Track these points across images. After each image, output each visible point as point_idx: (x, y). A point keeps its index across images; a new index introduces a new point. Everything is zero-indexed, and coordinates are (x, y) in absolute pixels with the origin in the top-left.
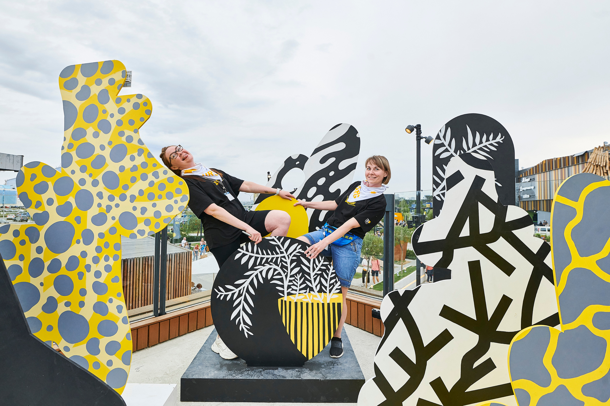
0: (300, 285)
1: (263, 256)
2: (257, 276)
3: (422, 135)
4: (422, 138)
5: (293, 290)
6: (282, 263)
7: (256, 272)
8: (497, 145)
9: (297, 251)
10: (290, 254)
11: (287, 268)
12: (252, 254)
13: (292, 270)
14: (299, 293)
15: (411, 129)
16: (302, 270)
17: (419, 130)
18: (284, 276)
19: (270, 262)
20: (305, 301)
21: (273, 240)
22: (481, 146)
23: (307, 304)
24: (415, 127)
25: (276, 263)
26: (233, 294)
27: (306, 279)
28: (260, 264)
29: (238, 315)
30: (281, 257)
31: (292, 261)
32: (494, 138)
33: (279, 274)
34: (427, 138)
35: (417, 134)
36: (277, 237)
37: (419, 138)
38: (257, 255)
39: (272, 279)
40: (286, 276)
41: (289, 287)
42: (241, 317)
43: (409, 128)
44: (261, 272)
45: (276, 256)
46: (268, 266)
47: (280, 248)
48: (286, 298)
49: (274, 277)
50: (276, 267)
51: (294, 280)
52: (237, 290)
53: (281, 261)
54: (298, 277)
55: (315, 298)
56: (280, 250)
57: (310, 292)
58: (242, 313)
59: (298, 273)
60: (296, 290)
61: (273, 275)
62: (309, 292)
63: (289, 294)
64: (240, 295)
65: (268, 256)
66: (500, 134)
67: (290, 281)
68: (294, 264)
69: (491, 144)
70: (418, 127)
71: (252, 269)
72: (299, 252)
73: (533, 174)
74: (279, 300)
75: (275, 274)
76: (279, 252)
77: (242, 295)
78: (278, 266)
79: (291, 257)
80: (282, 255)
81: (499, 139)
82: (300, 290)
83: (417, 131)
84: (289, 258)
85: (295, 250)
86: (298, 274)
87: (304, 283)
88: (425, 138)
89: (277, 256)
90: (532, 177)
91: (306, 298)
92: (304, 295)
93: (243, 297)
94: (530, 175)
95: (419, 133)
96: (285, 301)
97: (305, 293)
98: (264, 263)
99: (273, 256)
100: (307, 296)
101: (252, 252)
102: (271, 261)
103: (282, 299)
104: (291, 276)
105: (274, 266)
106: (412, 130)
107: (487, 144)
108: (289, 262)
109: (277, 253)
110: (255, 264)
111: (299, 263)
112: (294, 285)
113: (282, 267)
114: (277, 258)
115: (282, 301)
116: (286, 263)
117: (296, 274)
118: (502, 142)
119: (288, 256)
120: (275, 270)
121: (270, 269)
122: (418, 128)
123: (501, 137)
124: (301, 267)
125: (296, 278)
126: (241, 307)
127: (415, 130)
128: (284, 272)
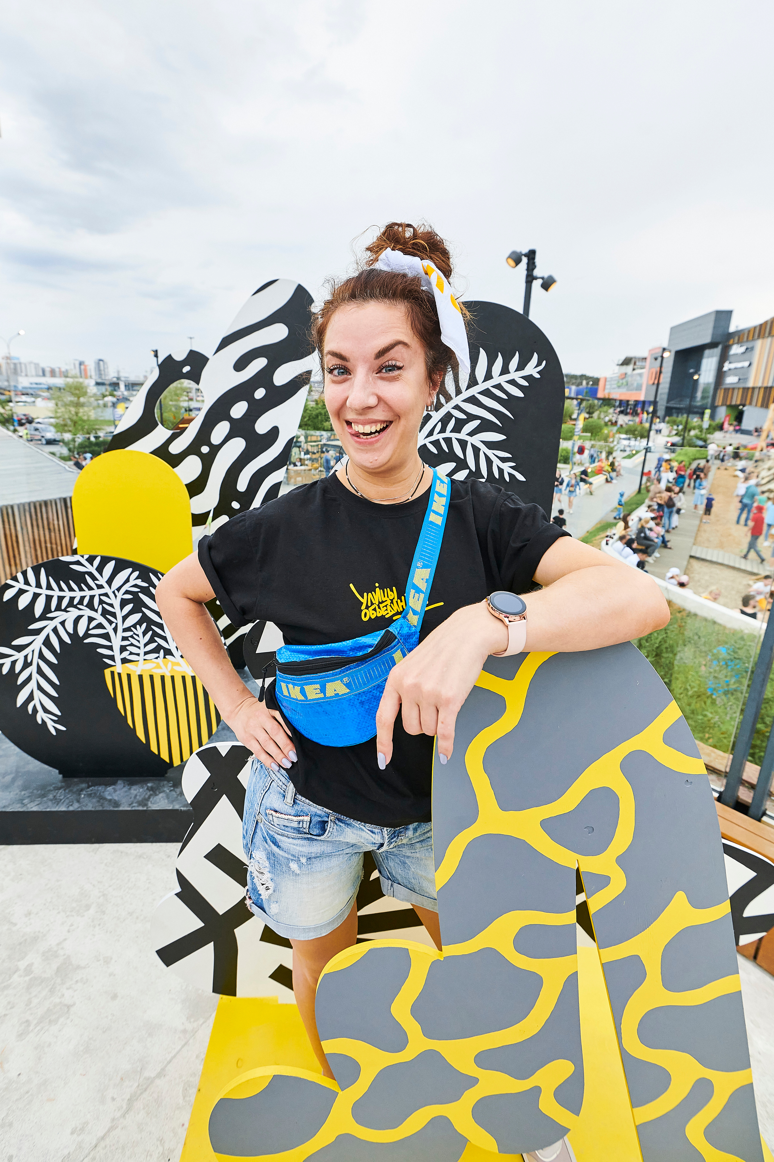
0: (146, 645)
1: (62, 594)
2: (55, 630)
3: (536, 272)
4: (536, 278)
5: (131, 653)
6: (103, 607)
7: (52, 624)
8: (525, 383)
9: (132, 582)
10: (119, 589)
11: (114, 615)
12: (38, 591)
13: (125, 618)
14: (145, 660)
15: (516, 259)
16: (145, 618)
17: (531, 262)
18: (109, 629)
19: (78, 604)
20: (157, 674)
21: (78, 563)
22: (489, 384)
23: (163, 678)
24: (525, 255)
25: (90, 606)
26: (14, 663)
27: (155, 634)
28: (58, 608)
29: (31, 698)
30: (100, 595)
31: (124, 603)
32: (521, 367)
33: (100, 626)
34: (545, 280)
35: (528, 270)
36: (86, 557)
37: (530, 278)
38: (50, 593)
39: (87, 635)
40: (115, 630)
41: (123, 649)
42: (36, 702)
43: (514, 256)
44: (63, 623)
45: (87, 593)
46: (74, 613)
47: (94, 579)
48: (119, 668)
49: (90, 632)
50: (92, 614)
51: (132, 637)
52: (20, 657)
53: (101, 602)
54: (140, 630)
55: (176, 668)
56: (96, 582)
57: (166, 657)
58: (37, 694)
59: (140, 623)
60: (138, 655)
61: (88, 629)
62: (164, 657)
63: (124, 661)
64: (27, 665)
65: (72, 594)
66: (536, 356)
67: (124, 639)
68: (129, 607)
69: (512, 382)
70: (531, 255)
71: (43, 617)
72: (135, 586)
73: (753, 340)
74: (107, 672)
75: (91, 627)
76: (94, 586)
77: (31, 664)
78: (96, 611)
79: (120, 595)
80: (102, 591)
81: (532, 369)
82: (146, 653)
83: (528, 264)
84: (116, 596)
85: (127, 581)
86: (138, 626)
87: (151, 641)
88: (543, 278)
89: (92, 593)
90: (750, 345)
91: (158, 666)
92: (154, 662)
93: (33, 668)
94: (747, 340)
95: (530, 268)
96: (119, 674)
97: (157, 658)
98: (67, 607)
99: (82, 594)
100: (161, 664)
101: (39, 585)
102: (81, 602)
103: (112, 669)
104: (125, 630)
105: (88, 612)
106: (518, 261)
107: (502, 380)
108: (117, 603)
109: (90, 588)
110: (47, 609)
111: (138, 606)
112: (132, 645)
113: (105, 613)
114: (92, 597)
115: (112, 673)
116: (111, 605)
117: (134, 626)
118: (538, 376)
119: (114, 592)
120: (91, 619)
121: (79, 618)
122: (530, 258)
123: (539, 364)
124: (144, 614)
125: (134, 634)
126: (32, 685)
127: (525, 260)
128: (111, 623)
